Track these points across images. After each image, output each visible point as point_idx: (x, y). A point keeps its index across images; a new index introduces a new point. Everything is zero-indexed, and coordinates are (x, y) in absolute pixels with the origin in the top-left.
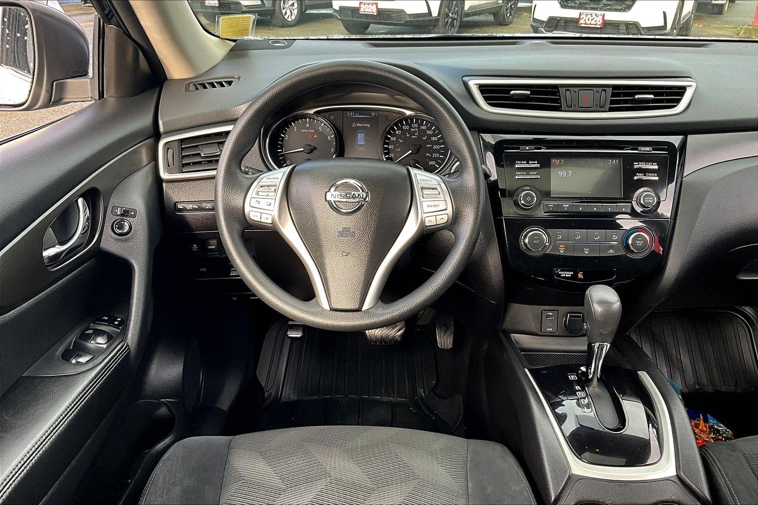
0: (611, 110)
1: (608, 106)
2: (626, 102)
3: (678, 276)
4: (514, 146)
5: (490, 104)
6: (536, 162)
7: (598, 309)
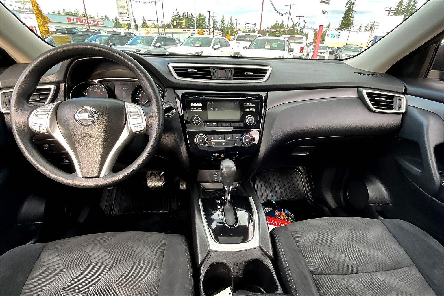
0: (234, 79)
1: (232, 78)
2: (241, 76)
3: (264, 155)
4: (190, 96)
5: (179, 76)
6: (201, 103)
7: (225, 170)
